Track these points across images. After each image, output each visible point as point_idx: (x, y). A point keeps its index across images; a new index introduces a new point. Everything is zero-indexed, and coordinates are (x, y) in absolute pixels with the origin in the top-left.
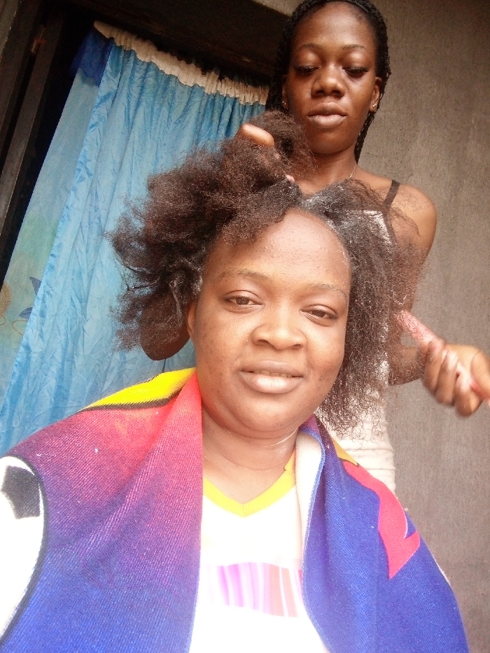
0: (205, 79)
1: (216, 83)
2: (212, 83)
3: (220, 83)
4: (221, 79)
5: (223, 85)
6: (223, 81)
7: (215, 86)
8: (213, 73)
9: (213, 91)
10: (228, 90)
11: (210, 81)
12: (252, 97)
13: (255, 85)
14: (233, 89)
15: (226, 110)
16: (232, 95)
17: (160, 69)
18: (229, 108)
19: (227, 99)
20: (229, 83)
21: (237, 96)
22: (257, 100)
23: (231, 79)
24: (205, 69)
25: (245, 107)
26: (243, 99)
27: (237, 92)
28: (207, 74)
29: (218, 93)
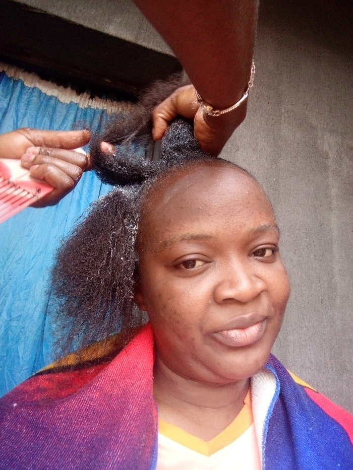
0: (79, 97)
6: (93, 99)
7: (87, 102)
8: (85, 94)
9: (86, 106)
10: (98, 104)
11: (83, 99)
12: (117, 109)
13: (119, 101)
14: (101, 104)
15: (96, 118)
16: (100, 108)
17: (43, 92)
18: (98, 116)
19: (97, 110)
20: (99, 100)
21: (105, 108)
23: (101, 97)
24: (79, 92)
26: (110, 111)
27: (105, 105)
28: (81, 94)
29: (89, 107)
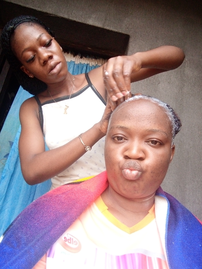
0: (75, 58)
1: (79, 59)
2: (78, 60)
3: (81, 59)
4: (81, 58)
5: (82, 60)
6: (82, 58)
7: (79, 60)
8: (78, 56)
9: (79, 63)
10: (84, 61)
11: (77, 59)
12: (94, 63)
13: (96, 58)
14: (86, 61)
15: (84, 69)
16: (86, 63)
18: (85, 68)
19: (84, 64)
20: (85, 59)
21: (88, 63)
22: (96, 63)
23: (86, 57)
24: (75, 55)
25: (92, 67)
26: (91, 64)
27: (88, 61)
28: (76, 56)
29: (80, 63)
